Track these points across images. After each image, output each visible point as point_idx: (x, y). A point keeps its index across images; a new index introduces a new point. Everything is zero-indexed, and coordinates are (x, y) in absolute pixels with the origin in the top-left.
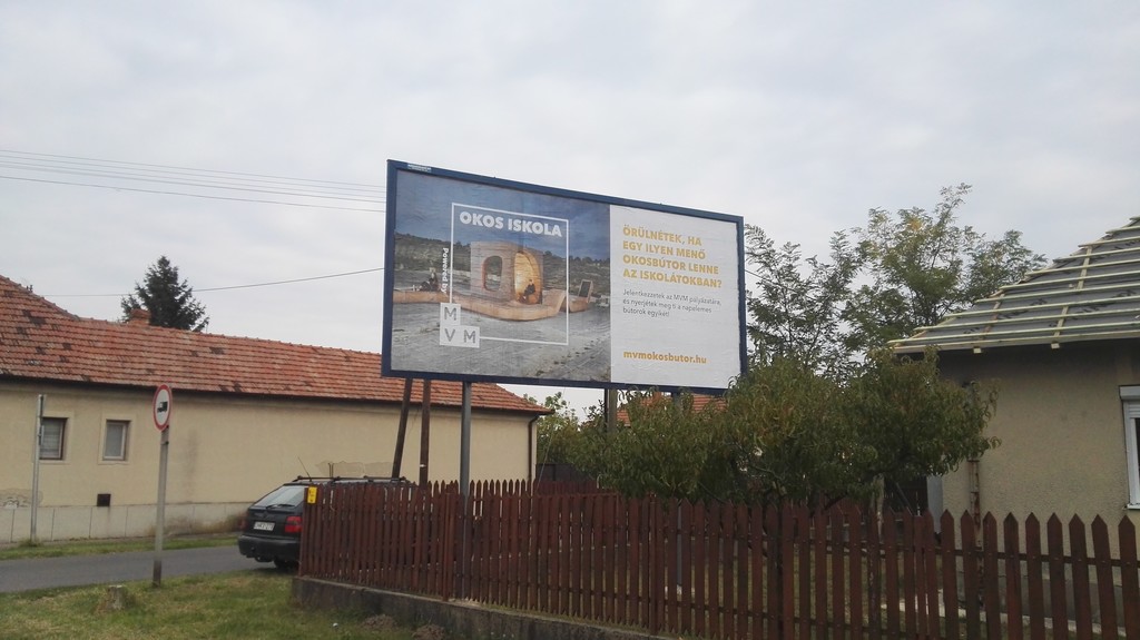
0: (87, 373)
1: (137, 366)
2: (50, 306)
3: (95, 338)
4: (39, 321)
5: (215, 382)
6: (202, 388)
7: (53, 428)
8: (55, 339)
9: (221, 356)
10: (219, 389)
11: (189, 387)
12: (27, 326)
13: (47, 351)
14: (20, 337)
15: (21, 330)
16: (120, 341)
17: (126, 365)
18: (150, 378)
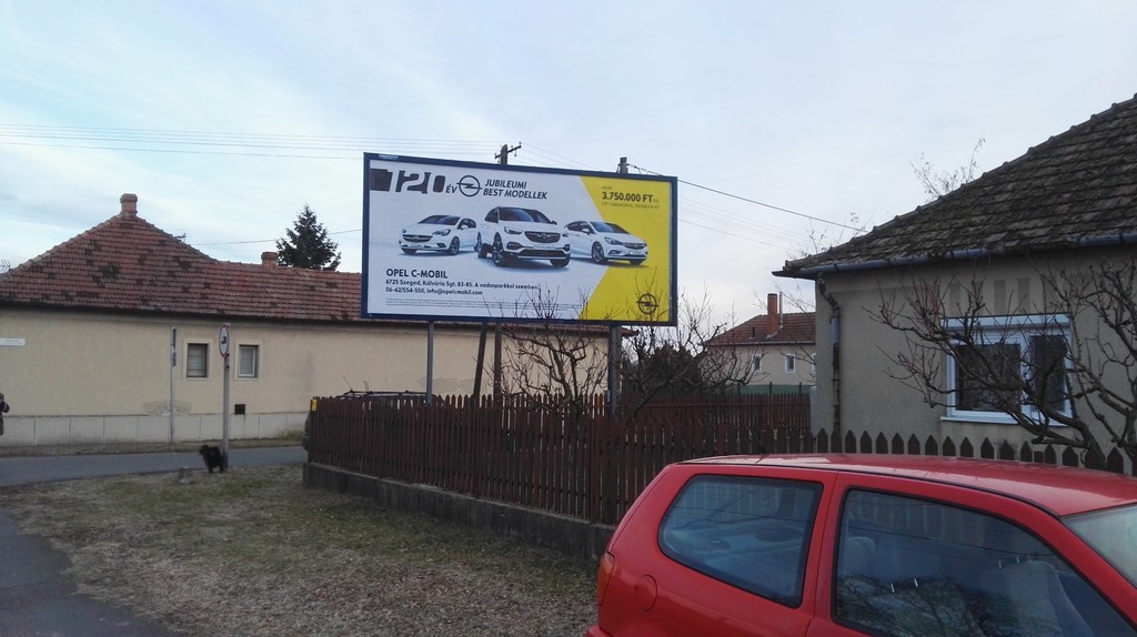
0: (221, 307)
1: (262, 300)
2: (195, 252)
3: (230, 278)
4: (185, 266)
5: (327, 312)
6: (315, 317)
7: (196, 352)
8: (198, 280)
9: (334, 290)
10: (329, 318)
11: (304, 317)
12: (175, 269)
13: (191, 290)
14: (170, 279)
15: (171, 274)
16: (251, 279)
17: (254, 300)
18: (272, 310)
